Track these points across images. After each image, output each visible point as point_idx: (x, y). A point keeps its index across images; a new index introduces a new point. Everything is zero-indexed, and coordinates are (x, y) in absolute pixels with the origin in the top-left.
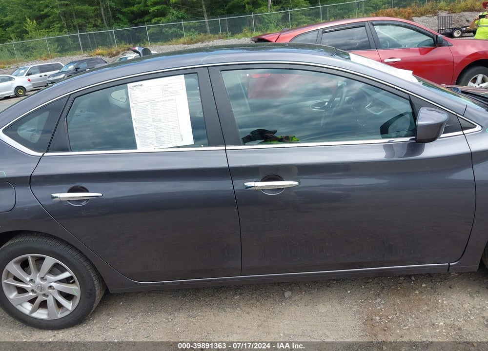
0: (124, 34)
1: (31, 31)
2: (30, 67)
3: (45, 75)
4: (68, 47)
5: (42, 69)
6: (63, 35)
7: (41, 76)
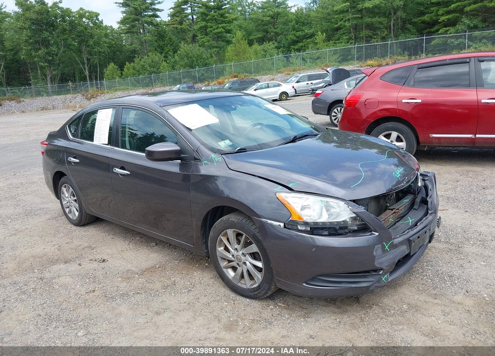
0: (409, 44)
1: (319, 42)
2: (301, 75)
3: (312, 83)
4: (351, 57)
5: (310, 78)
6: (348, 46)
7: (307, 84)
